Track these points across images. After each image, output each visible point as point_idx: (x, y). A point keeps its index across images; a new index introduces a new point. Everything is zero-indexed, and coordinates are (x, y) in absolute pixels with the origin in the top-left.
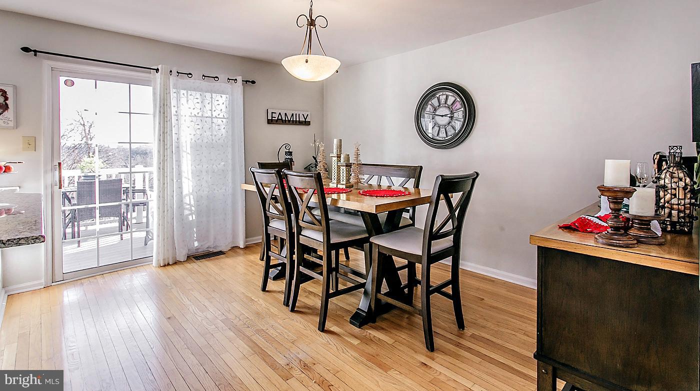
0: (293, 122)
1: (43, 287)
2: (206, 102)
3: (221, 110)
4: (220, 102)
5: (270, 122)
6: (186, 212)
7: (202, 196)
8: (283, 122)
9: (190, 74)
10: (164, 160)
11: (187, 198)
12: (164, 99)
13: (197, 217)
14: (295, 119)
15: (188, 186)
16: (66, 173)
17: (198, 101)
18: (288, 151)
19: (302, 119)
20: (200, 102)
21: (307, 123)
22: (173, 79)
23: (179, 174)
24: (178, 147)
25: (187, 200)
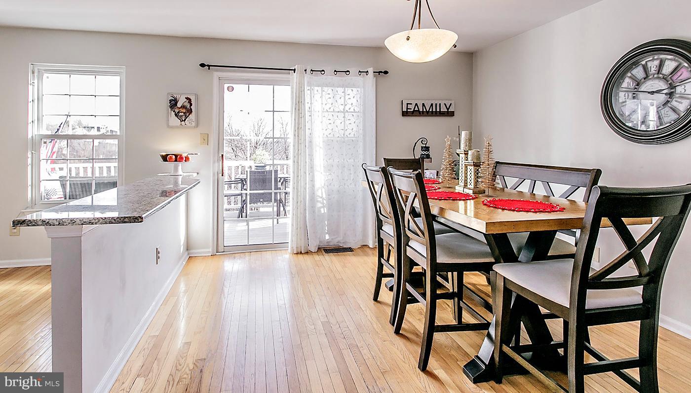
0: (432, 113)
1: (210, 254)
2: (338, 97)
3: (352, 104)
4: (351, 96)
5: (405, 114)
6: (319, 205)
7: (333, 191)
8: (420, 114)
9: (323, 71)
10: (298, 154)
11: (320, 191)
12: (299, 97)
13: (329, 209)
14: (434, 110)
15: (321, 179)
16: (227, 163)
17: (330, 96)
18: (424, 145)
19: (444, 109)
20: (332, 98)
21: (450, 114)
22: (307, 77)
23: (311, 168)
24: (311, 142)
25: (319, 193)
